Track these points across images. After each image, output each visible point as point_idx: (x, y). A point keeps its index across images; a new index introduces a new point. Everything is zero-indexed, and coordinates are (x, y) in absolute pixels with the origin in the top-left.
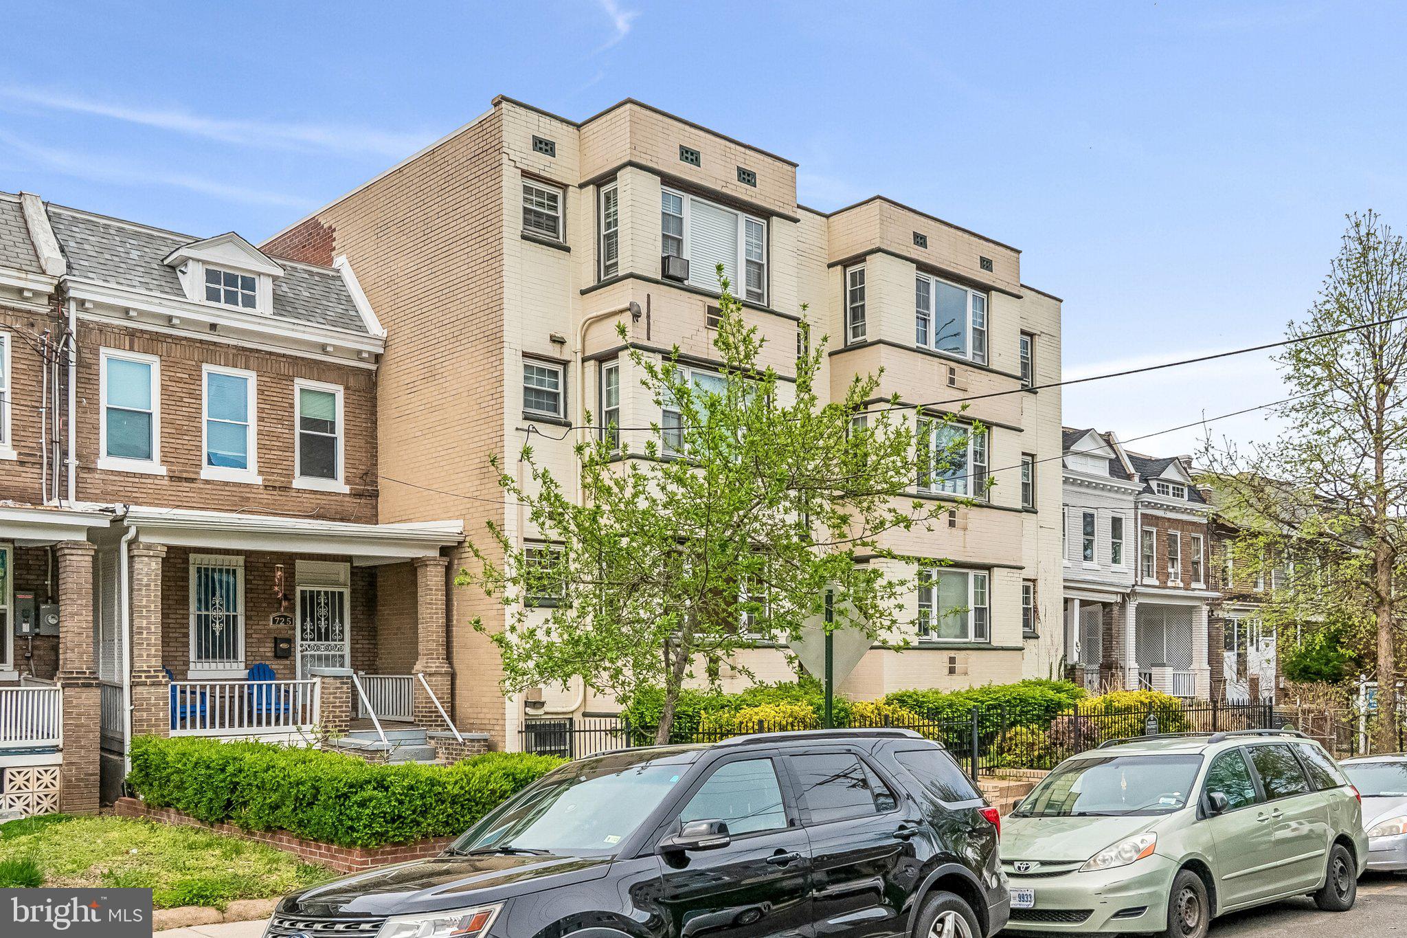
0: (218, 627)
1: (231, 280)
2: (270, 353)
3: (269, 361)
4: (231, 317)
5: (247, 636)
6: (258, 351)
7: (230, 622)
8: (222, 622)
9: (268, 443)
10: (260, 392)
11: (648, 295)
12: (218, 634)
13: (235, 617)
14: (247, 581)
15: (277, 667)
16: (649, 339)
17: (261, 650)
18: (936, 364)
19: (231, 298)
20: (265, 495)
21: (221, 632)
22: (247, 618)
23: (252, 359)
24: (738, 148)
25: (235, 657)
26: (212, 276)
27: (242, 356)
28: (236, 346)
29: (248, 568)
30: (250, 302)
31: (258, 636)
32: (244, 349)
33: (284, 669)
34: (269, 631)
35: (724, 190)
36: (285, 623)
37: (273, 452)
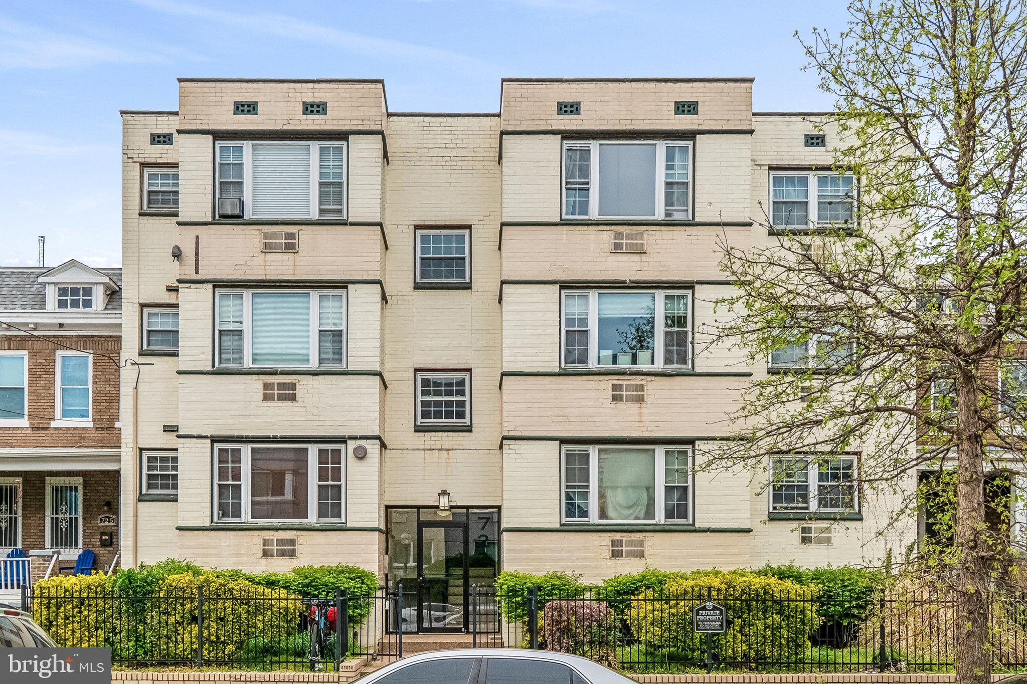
0: (64, 525)
1: (75, 291)
2: (101, 337)
3: (100, 343)
4: (73, 317)
5: (84, 531)
6: (93, 336)
7: (73, 522)
8: (67, 522)
9: (99, 398)
10: (95, 364)
11: (197, 237)
12: (64, 530)
13: (76, 519)
14: (85, 494)
15: (103, 552)
16: (197, 273)
17: (92, 540)
18: (595, 232)
19: (75, 304)
20: (96, 434)
21: (66, 529)
22: (84, 519)
23: (88, 342)
24: (304, 85)
25: (76, 545)
26: (63, 292)
27: (82, 342)
28: (77, 336)
29: (86, 485)
30: (88, 304)
31: (90, 531)
32: (82, 336)
33: (109, 553)
34: (98, 528)
35: (286, 128)
36: (109, 521)
37: (102, 404)
